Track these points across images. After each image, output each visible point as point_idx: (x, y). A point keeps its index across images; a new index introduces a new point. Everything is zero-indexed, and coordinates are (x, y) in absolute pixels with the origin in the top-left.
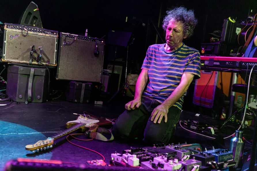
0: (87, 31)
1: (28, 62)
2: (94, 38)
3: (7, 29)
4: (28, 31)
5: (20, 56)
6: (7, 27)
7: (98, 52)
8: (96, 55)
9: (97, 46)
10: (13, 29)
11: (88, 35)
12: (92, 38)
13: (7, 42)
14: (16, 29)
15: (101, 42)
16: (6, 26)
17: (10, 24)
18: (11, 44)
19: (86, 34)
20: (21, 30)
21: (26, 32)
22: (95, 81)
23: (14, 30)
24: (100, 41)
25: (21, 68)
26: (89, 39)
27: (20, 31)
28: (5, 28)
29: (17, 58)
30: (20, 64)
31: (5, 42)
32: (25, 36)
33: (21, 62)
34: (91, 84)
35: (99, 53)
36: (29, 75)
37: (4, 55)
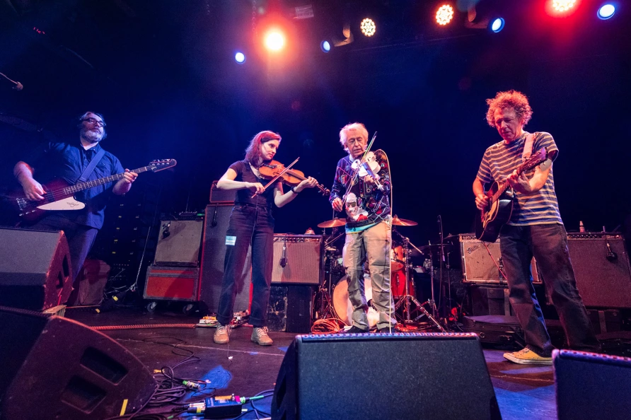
0: (581, 224)
1: (498, 281)
2: (598, 233)
3: (463, 241)
5: (485, 274)
6: (463, 239)
7: (614, 253)
8: (613, 260)
9: (608, 245)
10: (470, 239)
11: (586, 230)
12: (593, 233)
13: (466, 257)
14: (474, 239)
15: (615, 238)
16: (461, 237)
17: (464, 235)
18: (470, 259)
19: (582, 229)
22: (623, 306)
23: (472, 241)
24: (611, 235)
25: (491, 290)
26: (589, 235)
27: (479, 241)
28: (461, 240)
29: (482, 277)
30: (487, 284)
31: (463, 257)
32: (487, 247)
33: (488, 282)
34: (618, 311)
35: (616, 256)
36: (504, 299)
37: (465, 274)
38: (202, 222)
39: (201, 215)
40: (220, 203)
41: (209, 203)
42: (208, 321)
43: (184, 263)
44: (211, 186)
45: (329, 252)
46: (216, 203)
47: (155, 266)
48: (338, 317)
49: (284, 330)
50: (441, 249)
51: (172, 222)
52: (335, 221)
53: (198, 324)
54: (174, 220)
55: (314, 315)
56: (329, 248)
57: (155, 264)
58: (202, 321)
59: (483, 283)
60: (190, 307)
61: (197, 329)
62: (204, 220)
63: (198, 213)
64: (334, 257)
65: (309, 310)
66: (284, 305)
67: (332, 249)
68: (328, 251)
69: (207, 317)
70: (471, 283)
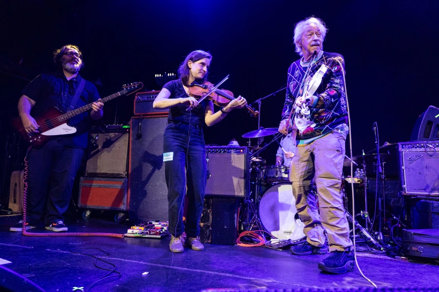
3: (403, 150)
4: (435, 147)
5: (428, 186)
6: (403, 148)
10: (412, 148)
13: (406, 167)
14: (416, 148)
16: (401, 146)
17: (404, 143)
18: (411, 170)
20: (424, 147)
21: (432, 150)
23: (414, 150)
27: (422, 149)
28: (400, 149)
29: (425, 190)
30: (430, 197)
31: (403, 168)
32: (431, 156)
33: (432, 195)
37: (405, 186)
38: (128, 135)
39: (126, 127)
40: (143, 115)
41: (134, 115)
42: (135, 231)
43: (113, 174)
44: (134, 98)
45: (254, 163)
46: (140, 115)
47: (86, 176)
48: (264, 228)
49: (209, 241)
50: (377, 159)
51: (100, 134)
52: (260, 131)
53: (126, 235)
54: (101, 132)
55: (240, 227)
56: (254, 159)
57: (86, 175)
58: (129, 231)
59: (426, 195)
60: (121, 215)
61: (125, 238)
62: (129, 132)
63: (123, 125)
64: (260, 168)
65: (234, 222)
66: (209, 217)
67: (258, 160)
68: (253, 161)
69: (135, 227)
70: (411, 196)
